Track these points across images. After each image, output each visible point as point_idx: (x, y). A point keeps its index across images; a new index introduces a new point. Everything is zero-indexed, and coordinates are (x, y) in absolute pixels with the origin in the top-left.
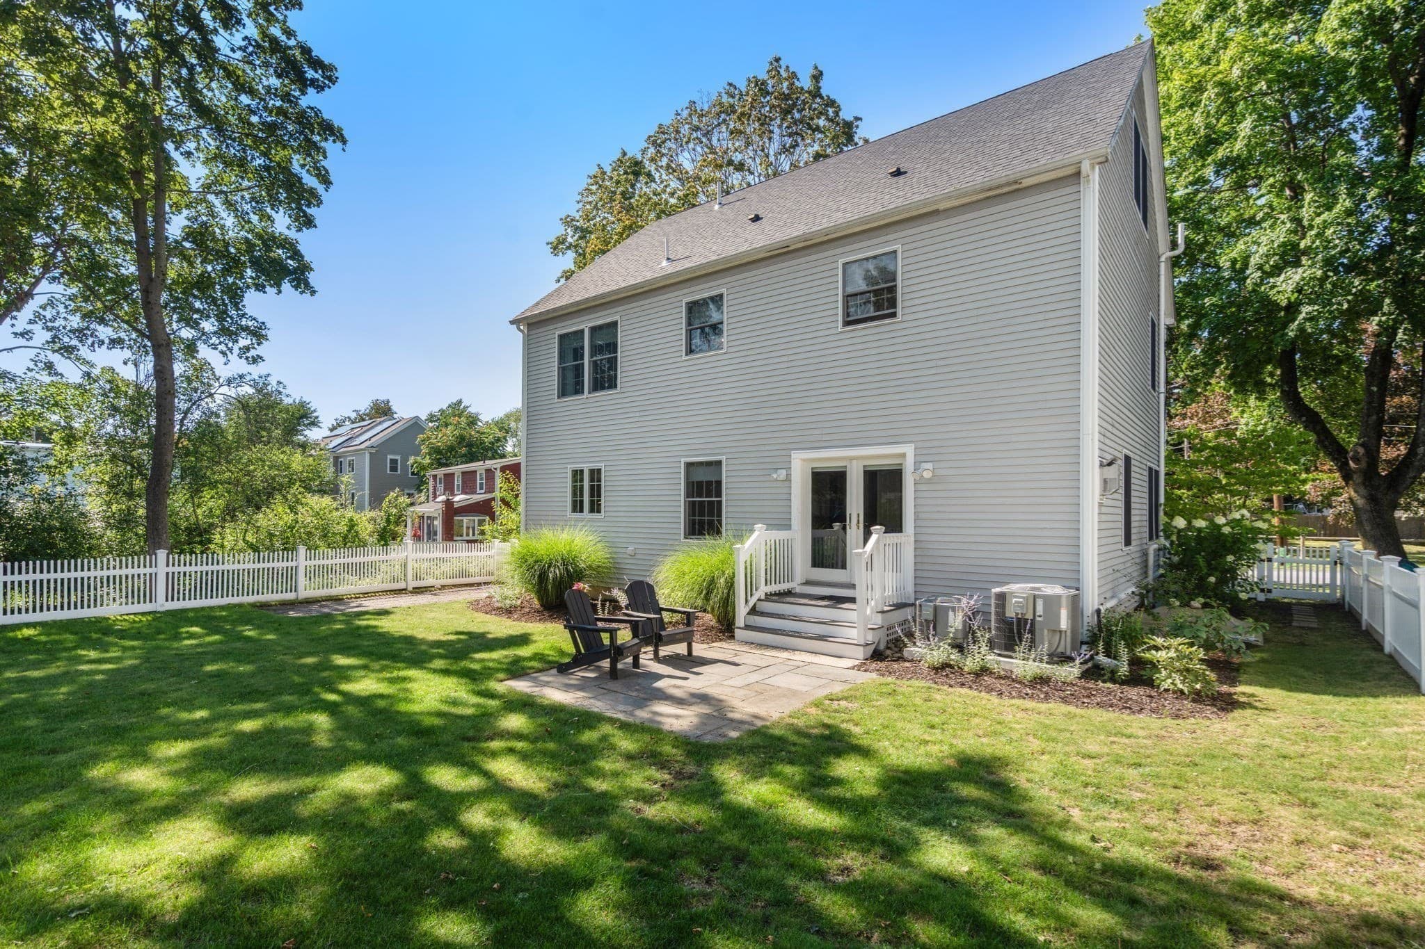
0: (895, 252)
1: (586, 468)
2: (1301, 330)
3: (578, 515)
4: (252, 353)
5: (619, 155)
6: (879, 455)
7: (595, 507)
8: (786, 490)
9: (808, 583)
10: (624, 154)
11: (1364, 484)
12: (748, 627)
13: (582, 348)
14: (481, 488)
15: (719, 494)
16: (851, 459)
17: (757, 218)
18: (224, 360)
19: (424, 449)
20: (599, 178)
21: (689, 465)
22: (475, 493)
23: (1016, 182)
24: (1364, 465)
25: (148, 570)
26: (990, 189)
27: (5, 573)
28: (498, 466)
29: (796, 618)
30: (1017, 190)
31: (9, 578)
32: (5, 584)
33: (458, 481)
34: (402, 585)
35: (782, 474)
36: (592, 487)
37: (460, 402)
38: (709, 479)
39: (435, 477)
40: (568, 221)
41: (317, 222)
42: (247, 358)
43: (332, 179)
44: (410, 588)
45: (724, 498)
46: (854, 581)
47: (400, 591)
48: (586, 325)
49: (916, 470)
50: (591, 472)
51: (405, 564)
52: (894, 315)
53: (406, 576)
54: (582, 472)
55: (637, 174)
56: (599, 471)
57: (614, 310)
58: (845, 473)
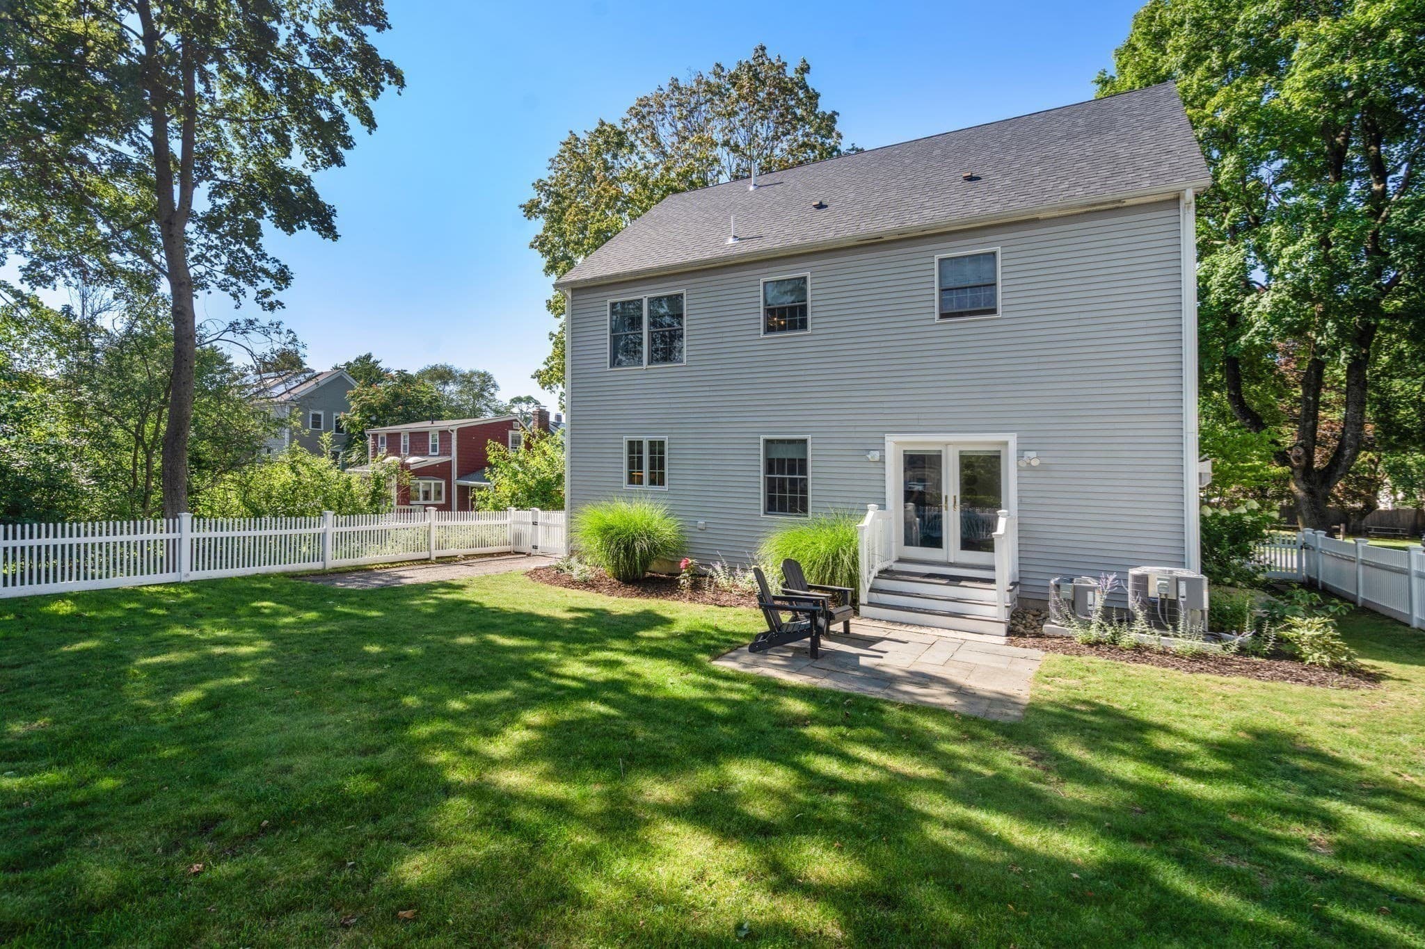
0: (994, 254)
1: (646, 439)
2: (1251, 342)
3: (636, 487)
4: (272, 298)
5: (597, 126)
6: (979, 441)
7: (657, 479)
8: (880, 471)
9: (901, 560)
10: (603, 124)
11: (1303, 479)
12: (870, 604)
13: (640, 318)
14: (434, 450)
15: (803, 470)
16: (947, 444)
17: (821, 206)
18: (235, 303)
19: (353, 405)
20: (572, 146)
21: (768, 442)
22: (427, 454)
23: (1119, 201)
24: (1303, 463)
25: (171, 536)
26: (1095, 205)
27: (6, 538)
28: (455, 428)
29: (918, 596)
30: (1118, 208)
31: (10, 543)
32: (6, 549)
33: (405, 441)
34: (425, 555)
35: (875, 455)
36: (652, 460)
37: (369, 357)
38: (794, 456)
39: (375, 436)
40: (540, 186)
41: (346, 161)
42: (263, 304)
43: (376, 121)
44: (433, 558)
45: (810, 476)
46: (952, 561)
47: (425, 561)
48: (645, 295)
49: (1020, 457)
50: (652, 444)
51: (429, 532)
52: (994, 311)
53: (429, 544)
54: (640, 443)
55: (620, 145)
56: (662, 443)
57: (676, 283)
58: (939, 457)
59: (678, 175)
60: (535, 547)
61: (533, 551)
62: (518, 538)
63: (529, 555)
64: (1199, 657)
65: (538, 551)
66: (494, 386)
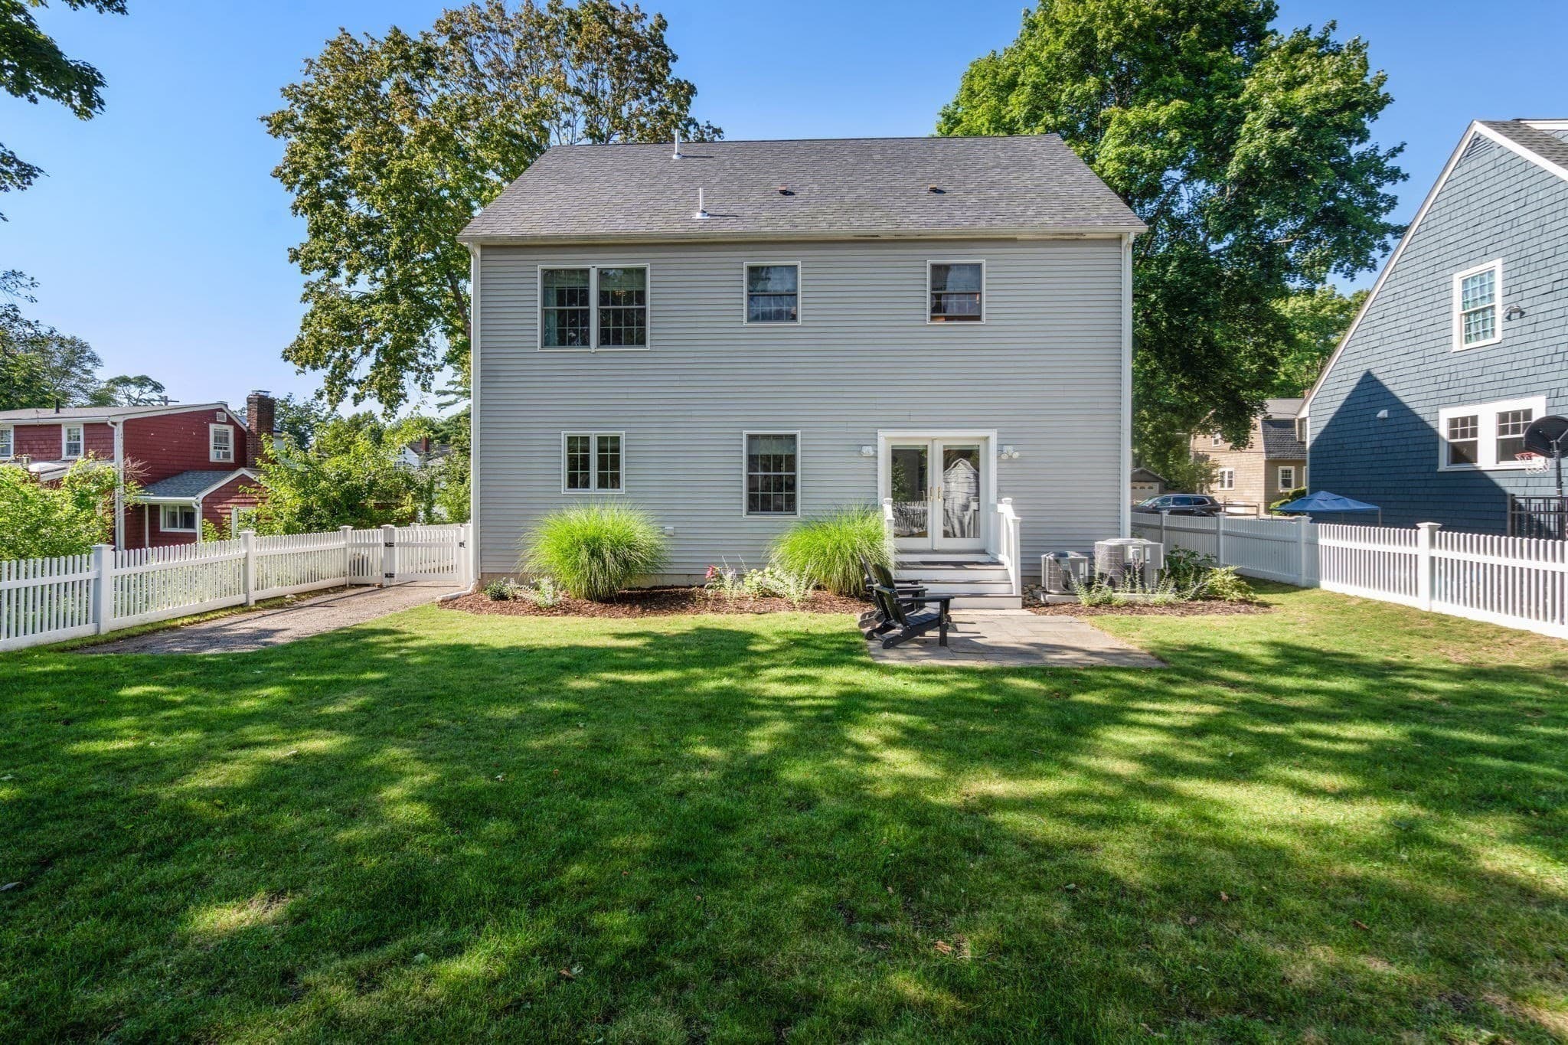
0: (980, 265)
1: (594, 435)
3: (580, 492)
5: (390, 34)
6: (961, 437)
7: (609, 482)
8: (872, 466)
10: (398, 33)
13: (587, 292)
15: (792, 467)
16: (932, 439)
17: (787, 192)
21: (749, 438)
22: (57, 458)
23: (1081, 234)
26: (1063, 234)
28: (120, 420)
30: (1077, 240)
34: (240, 599)
35: (870, 451)
36: (603, 458)
38: (779, 453)
40: (292, 93)
44: (252, 602)
45: (799, 472)
46: (936, 548)
47: (243, 607)
48: (594, 264)
49: (1000, 451)
50: (602, 440)
51: (246, 565)
52: (978, 318)
53: (246, 584)
54: (586, 439)
55: (428, 64)
56: (616, 440)
57: (636, 255)
58: (925, 451)
59: (525, 117)
60: (390, 576)
61: (386, 582)
62: (359, 565)
63: (381, 587)
64: (1170, 605)
65: (395, 581)
66: (93, 359)
